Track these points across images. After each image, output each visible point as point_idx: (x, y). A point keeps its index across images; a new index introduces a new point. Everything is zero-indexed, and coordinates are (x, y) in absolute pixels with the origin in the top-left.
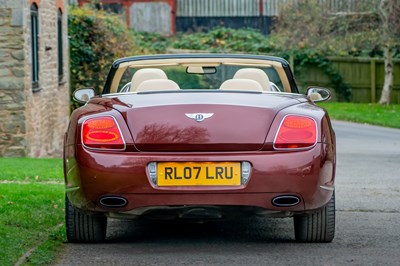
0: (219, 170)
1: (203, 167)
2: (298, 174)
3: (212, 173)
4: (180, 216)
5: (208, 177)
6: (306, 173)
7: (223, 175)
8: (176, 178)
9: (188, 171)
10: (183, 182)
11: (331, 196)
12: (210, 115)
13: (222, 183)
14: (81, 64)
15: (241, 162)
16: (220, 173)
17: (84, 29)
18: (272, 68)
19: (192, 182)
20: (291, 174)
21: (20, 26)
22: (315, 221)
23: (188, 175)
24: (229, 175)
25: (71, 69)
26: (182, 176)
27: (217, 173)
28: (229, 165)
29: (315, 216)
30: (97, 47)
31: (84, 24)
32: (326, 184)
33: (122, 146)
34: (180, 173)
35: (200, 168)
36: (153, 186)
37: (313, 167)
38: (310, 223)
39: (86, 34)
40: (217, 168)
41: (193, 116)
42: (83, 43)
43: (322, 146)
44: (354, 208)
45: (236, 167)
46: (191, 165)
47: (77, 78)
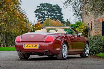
12: (34, 36)
15: (38, 44)
36: (24, 48)
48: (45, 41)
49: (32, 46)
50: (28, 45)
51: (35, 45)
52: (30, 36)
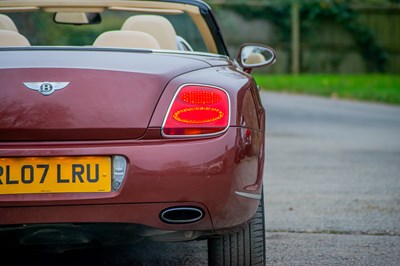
0: (78, 170)
1: (53, 165)
2: (203, 174)
3: (67, 173)
4: (22, 242)
5: (59, 181)
6: (215, 173)
7: (84, 176)
8: (8, 182)
9: (27, 171)
10: (21, 189)
11: (257, 208)
12: (64, 85)
15: (112, 156)
16: (79, 174)
18: (185, 15)
19: (36, 188)
20: (193, 174)
22: (234, 245)
23: (28, 178)
24: (93, 177)
26: (19, 179)
27: (74, 173)
28: (93, 162)
29: (234, 239)
32: (244, 190)
34: (15, 174)
35: (46, 167)
37: (225, 163)
38: (227, 248)
40: (74, 166)
41: (36, 86)
43: (239, 132)
44: (322, 228)
45: (105, 165)
46: (34, 162)
48: (168, 131)
49: (53, 171)
51: (83, 162)
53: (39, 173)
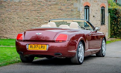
1: (38, 45)
3: (40, 47)
8: (32, 48)
12: (41, 33)
13: (42, 49)
14: (114, 20)
15: (47, 45)
17: (115, 11)
21: (79, 11)
25: (111, 21)
28: (44, 45)
30: (117, 16)
31: (115, 10)
33: (22, 40)
36: (27, 49)
39: (115, 13)
42: (114, 15)
47: (113, 23)
48: (56, 41)
49: (38, 46)
50: (33, 46)
51: (43, 45)
52: (36, 33)
53: (36, 47)
